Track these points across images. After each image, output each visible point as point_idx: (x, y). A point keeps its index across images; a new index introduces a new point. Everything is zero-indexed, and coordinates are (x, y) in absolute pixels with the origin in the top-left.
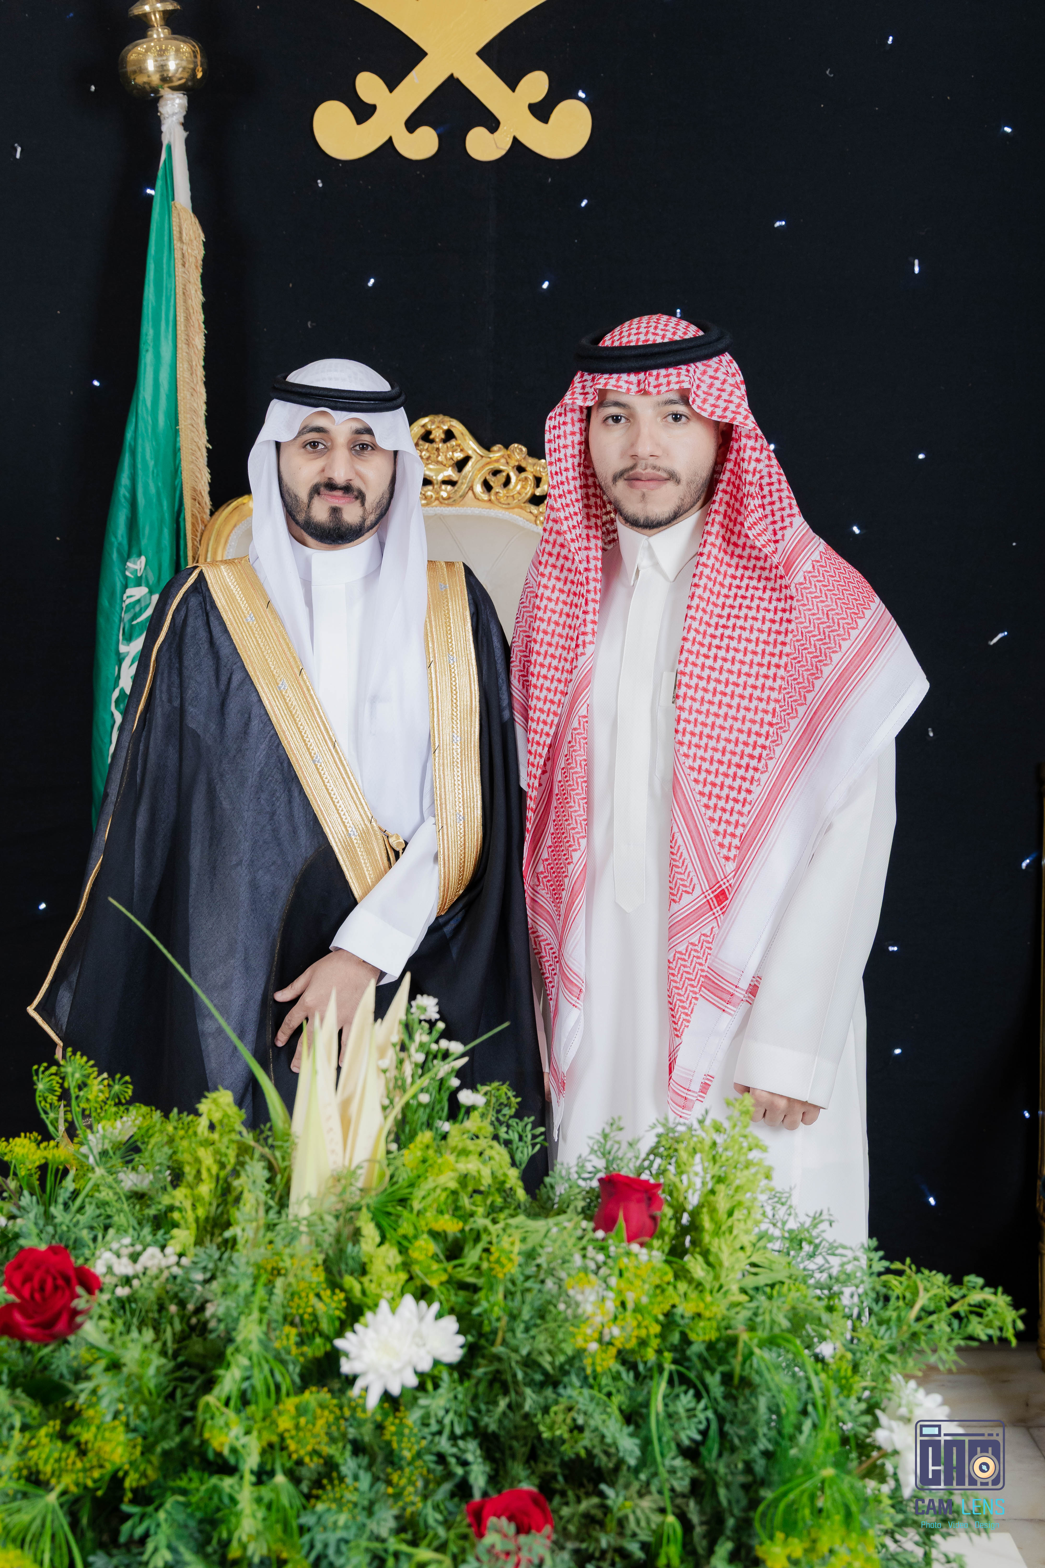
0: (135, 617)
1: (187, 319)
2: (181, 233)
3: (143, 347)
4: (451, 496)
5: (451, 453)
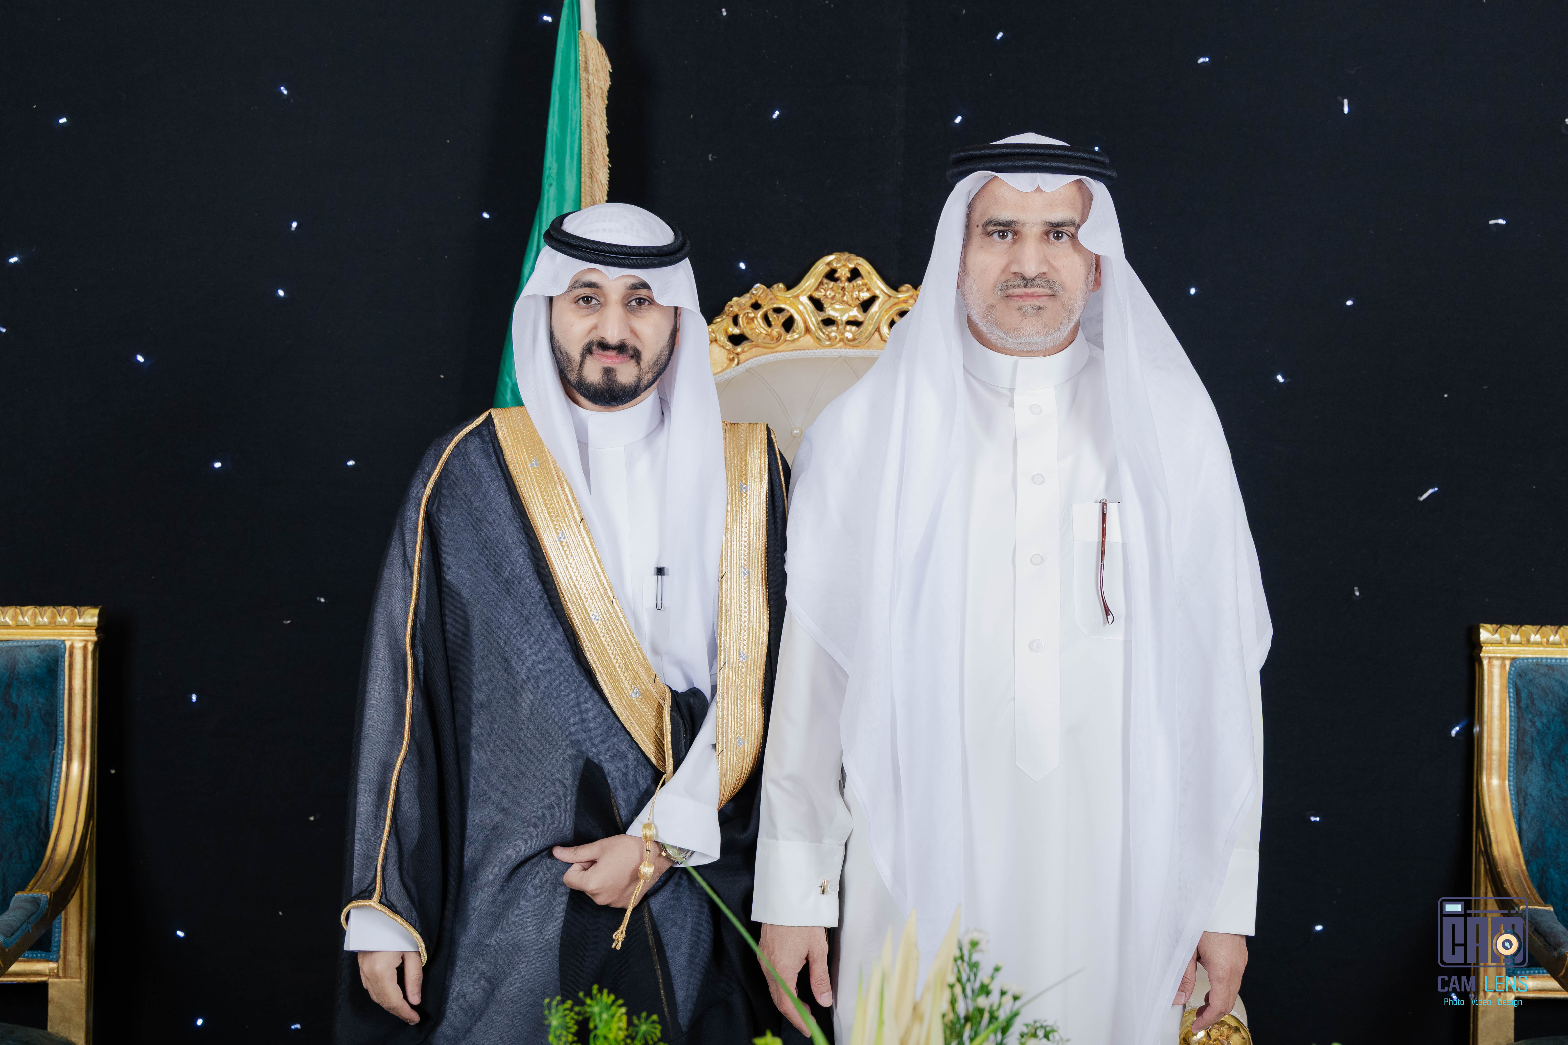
1: (593, 152)
2: (587, 62)
3: (546, 181)
4: (856, 337)
5: (857, 293)
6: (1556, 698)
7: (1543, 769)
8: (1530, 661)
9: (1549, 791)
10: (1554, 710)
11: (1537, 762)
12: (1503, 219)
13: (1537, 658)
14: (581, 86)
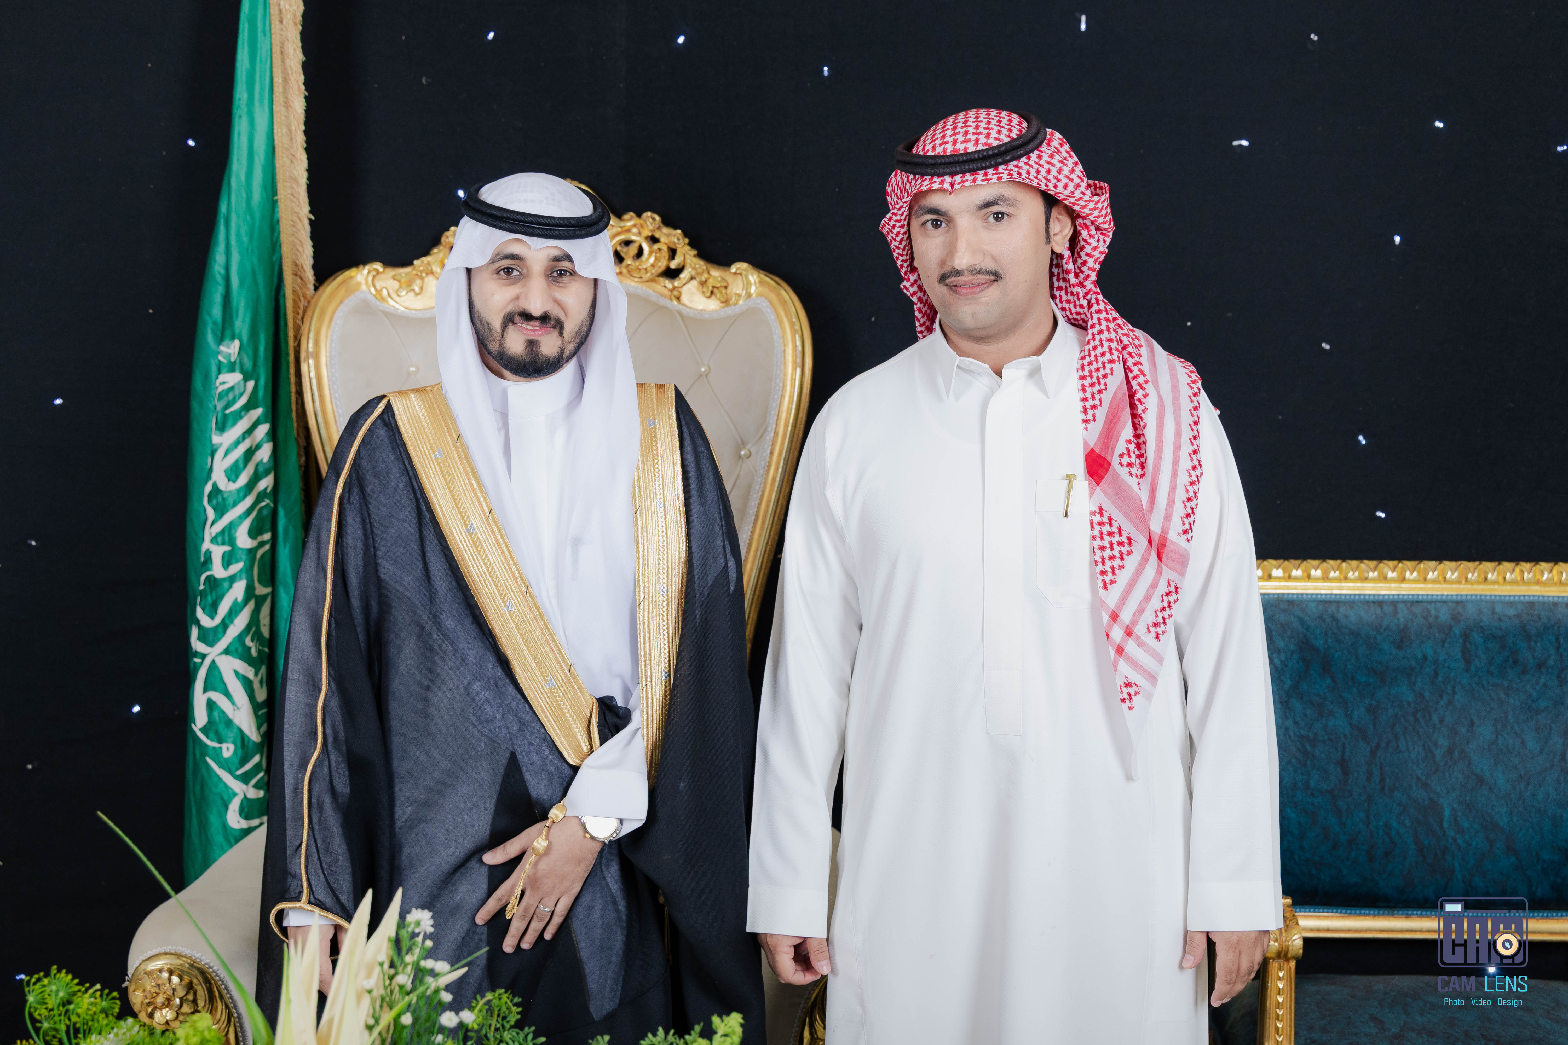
0: (228, 406)
1: (286, 80)
3: (236, 111)
6: (1295, 635)
8: (1271, 596)
9: (1287, 729)
10: (1292, 647)
12: (1247, 139)
13: (1278, 594)
14: (272, 11)
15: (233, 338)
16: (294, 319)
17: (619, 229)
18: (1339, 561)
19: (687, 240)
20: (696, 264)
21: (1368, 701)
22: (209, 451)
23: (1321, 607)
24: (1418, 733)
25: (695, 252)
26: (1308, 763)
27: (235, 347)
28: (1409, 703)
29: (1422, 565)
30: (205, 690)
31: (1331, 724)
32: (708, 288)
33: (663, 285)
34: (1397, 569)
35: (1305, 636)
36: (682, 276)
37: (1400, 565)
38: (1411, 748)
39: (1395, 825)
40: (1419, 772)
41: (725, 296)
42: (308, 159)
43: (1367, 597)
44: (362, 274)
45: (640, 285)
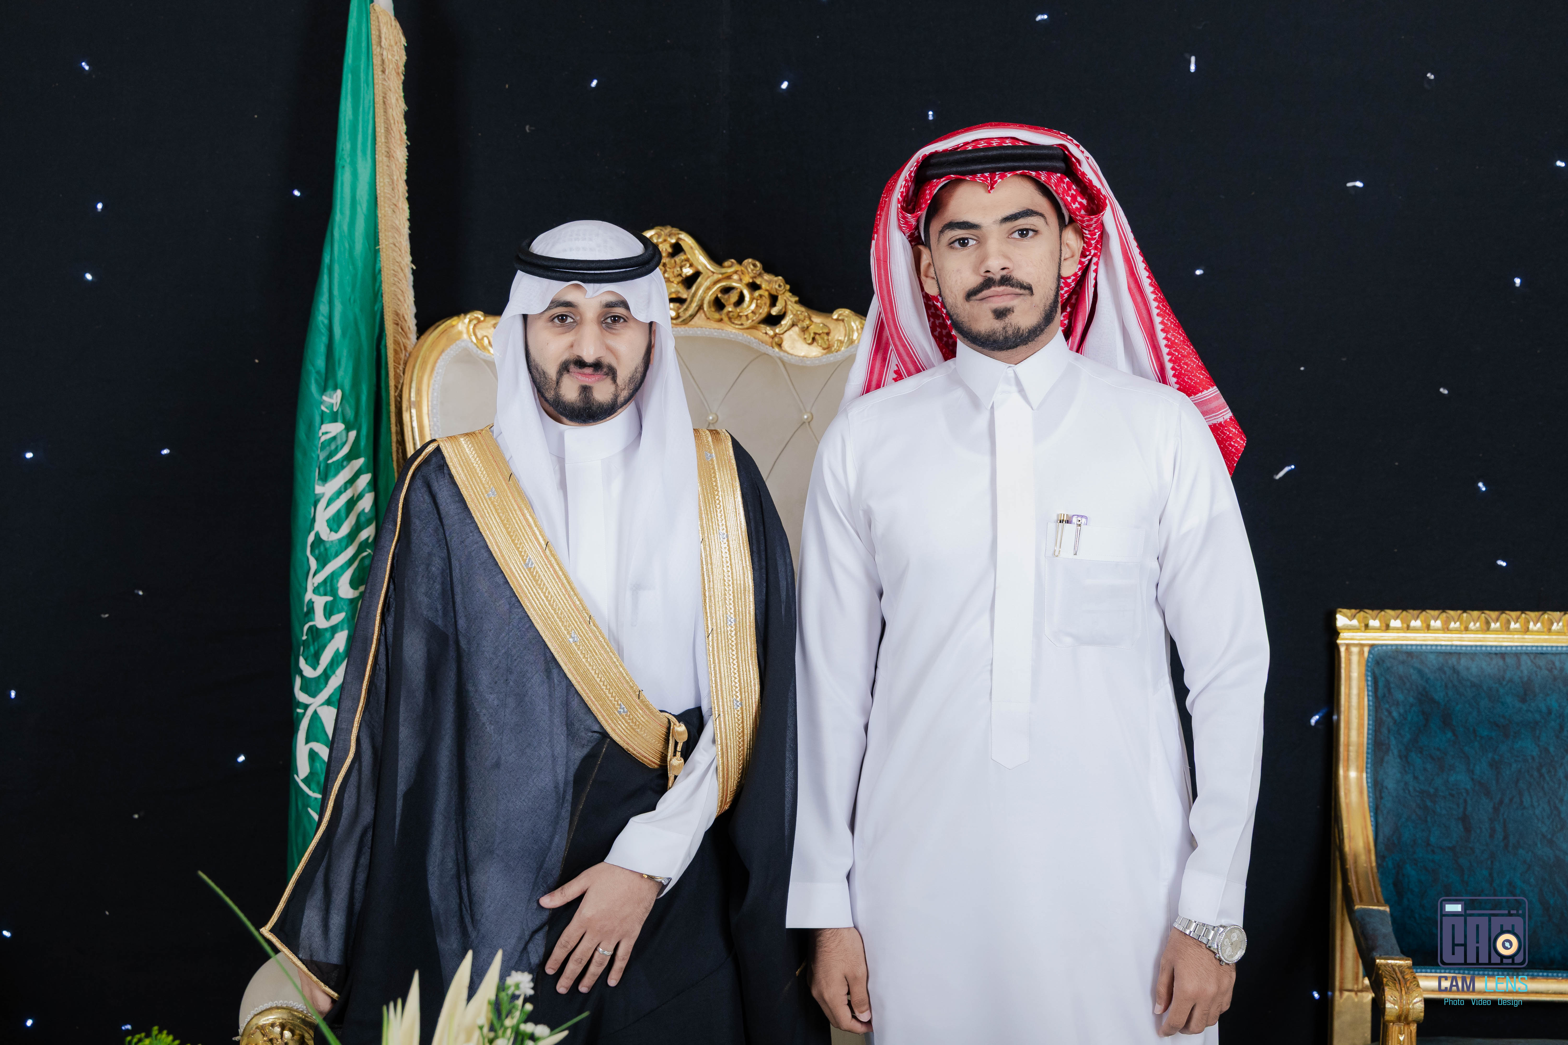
0: (330, 456)
1: (388, 130)
2: (380, 37)
3: (339, 162)
4: (681, 315)
5: (679, 269)
6: (1414, 687)
7: (1399, 760)
8: (1389, 647)
9: (1406, 783)
10: (1411, 700)
11: (1393, 753)
12: (1361, 181)
13: (1397, 645)
14: (375, 62)
15: (335, 388)
16: (396, 368)
17: (720, 276)
18: (1459, 612)
19: (788, 287)
20: (798, 311)
21: (1490, 755)
22: (312, 501)
23: (1441, 659)
24: (1543, 788)
25: (797, 299)
26: (1429, 819)
27: (337, 396)
28: (1533, 758)
29: (1546, 616)
30: (307, 742)
31: (1452, 779)
32: (810, 334)
33: (764, 332)
34: (1519, 620)
35: (1424, 688)
36: (783, 322)
37: (1523, 615)
38: (1536, 804)
39: (1519, 883)
40: (1544, 829)
41: (827, 343)
42: (409, 208)
43: (1489, 649)
44: (465, 323)
45: (741, 332)
